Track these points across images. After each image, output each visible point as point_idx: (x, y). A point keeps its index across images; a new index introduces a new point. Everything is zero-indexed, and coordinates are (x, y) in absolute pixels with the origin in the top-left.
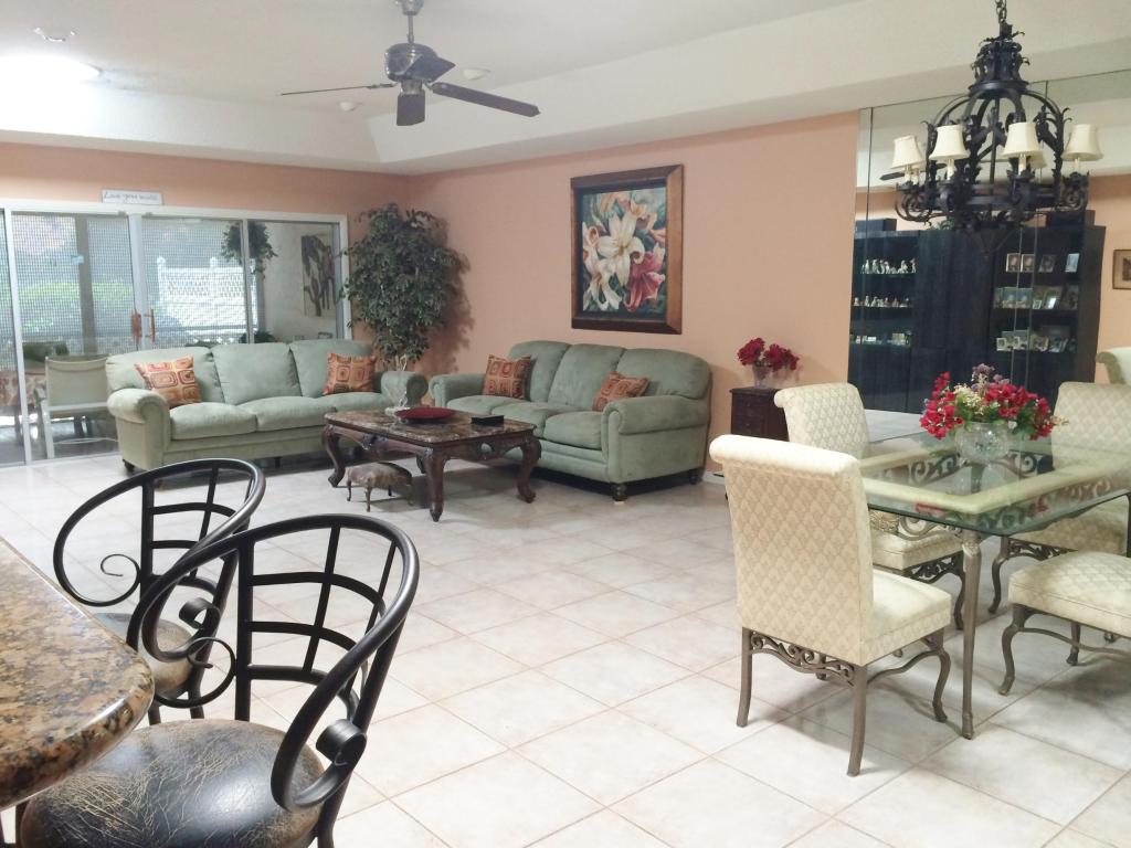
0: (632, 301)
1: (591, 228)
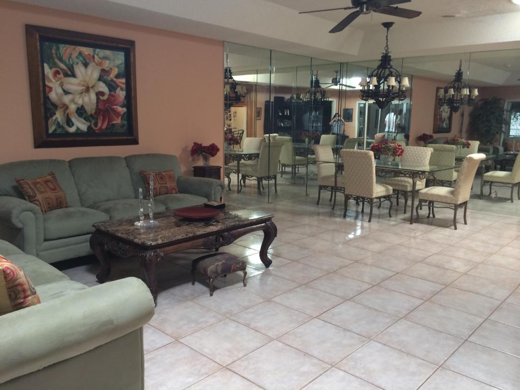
0: (99, 125)
1: (54, 69)
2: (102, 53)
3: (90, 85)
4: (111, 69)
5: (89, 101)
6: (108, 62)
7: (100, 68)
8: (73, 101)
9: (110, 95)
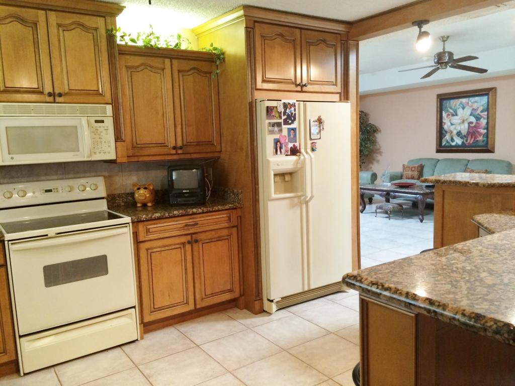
0: (469, 141)
1: (447, 113)
2: (473, 99)
3: (465, 119)
4: (478, 108)
5: (464, 128)
6: (476, 104)
7: (471, 108)
8: (455, 129)
9: (477, 123)
